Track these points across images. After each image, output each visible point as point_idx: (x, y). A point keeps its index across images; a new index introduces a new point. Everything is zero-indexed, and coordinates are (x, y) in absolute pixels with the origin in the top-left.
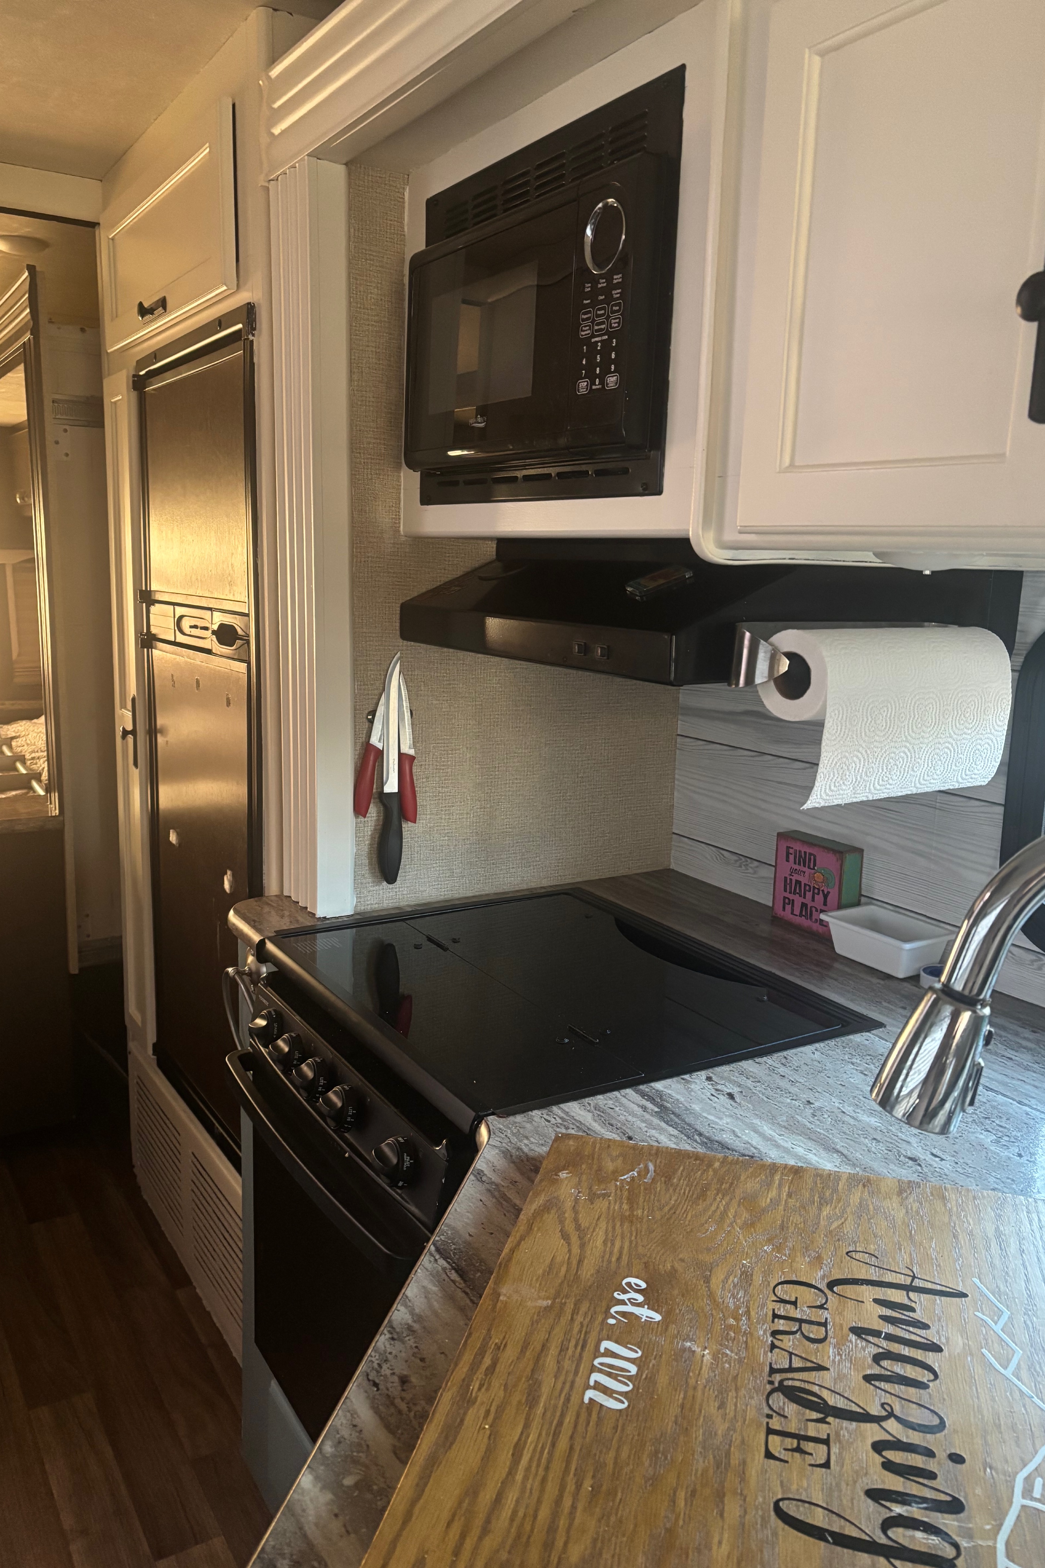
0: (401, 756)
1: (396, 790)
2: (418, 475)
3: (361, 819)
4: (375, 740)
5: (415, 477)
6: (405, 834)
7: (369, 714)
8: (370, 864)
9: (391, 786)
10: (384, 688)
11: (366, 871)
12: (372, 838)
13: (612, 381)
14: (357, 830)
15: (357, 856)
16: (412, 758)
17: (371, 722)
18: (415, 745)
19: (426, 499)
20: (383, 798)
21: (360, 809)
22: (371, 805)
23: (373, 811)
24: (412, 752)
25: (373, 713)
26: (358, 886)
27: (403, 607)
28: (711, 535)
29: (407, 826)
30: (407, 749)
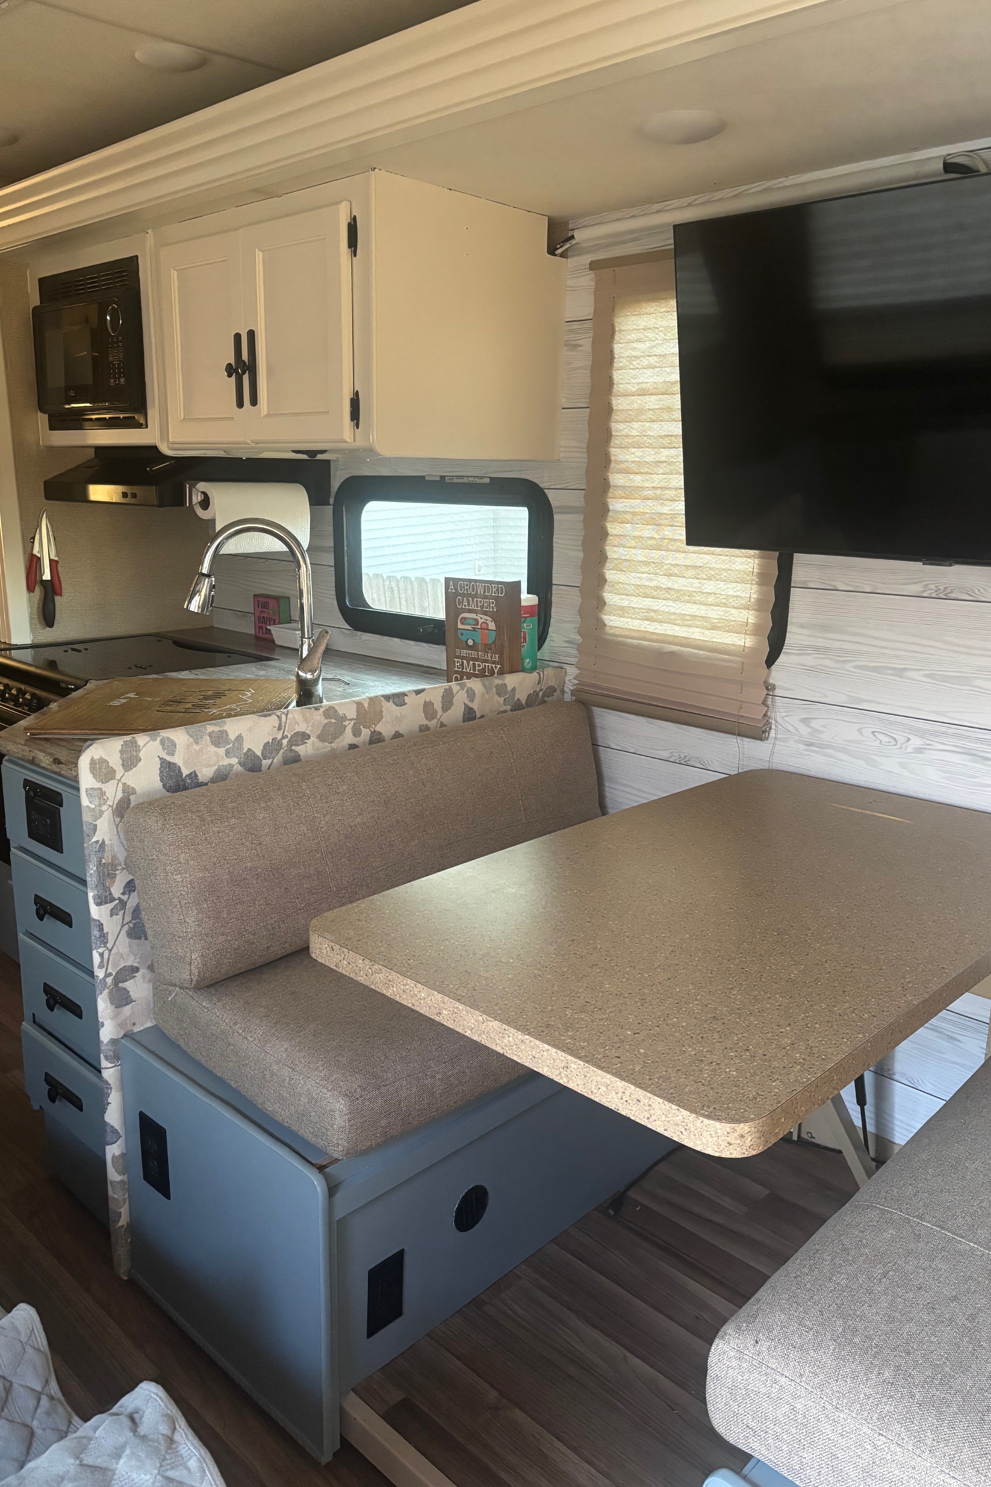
0: (51, 560)
1: (49, 579)
2: (47, 416)
3: (32, 594)
4: (36, 551)
5: (46, 417)
6: (57, 603)
7: (31, 539)
8: (39, 618)
9: (47, 576)
10: (39, 526)
11: (36, 621)
12: (38, 604)
13: (122, 380)
14: (30, 600)
15: (31, 614)
16: (57, 562)
17: (33, 543)
18: (57, 555)
19: (52, 428)
20: (43, 583)
21: (30, 589)
22: (37, 587)
23: (38, 590)
24: (56, 559)
25: (34, 538)
26: (33, 630)
27: (46, 483)
28: (165, 445)
29: (57, 599)
30: (53, 557)
